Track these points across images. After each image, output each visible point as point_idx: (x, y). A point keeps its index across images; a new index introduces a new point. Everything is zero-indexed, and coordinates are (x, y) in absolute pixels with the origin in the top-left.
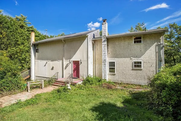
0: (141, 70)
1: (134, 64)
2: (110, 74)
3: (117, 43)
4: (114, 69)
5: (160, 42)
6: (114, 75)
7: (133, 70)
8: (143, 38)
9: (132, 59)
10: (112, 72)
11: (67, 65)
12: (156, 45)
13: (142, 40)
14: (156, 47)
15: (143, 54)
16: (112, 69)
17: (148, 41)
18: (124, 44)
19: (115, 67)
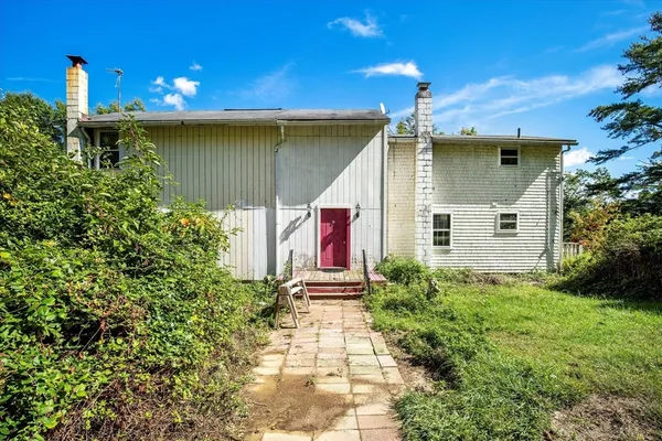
0: (515, 235)
1: (499, 221)
2: (436, 252)
3: (456, 161)
4: (447, 234)
5: (554, 167)
6: (448, 252)
7: (496, 235)
8: (522, 152)
9: (494, 207)
10: (440, 244)
11: (292, 223)
12: (548, 175)
13: (519, 157)
14: (547, 179)
15: (519, 194)
16: (440, 234)
17: (533, 163)
18: (476, 165)
19: (449, 227)
